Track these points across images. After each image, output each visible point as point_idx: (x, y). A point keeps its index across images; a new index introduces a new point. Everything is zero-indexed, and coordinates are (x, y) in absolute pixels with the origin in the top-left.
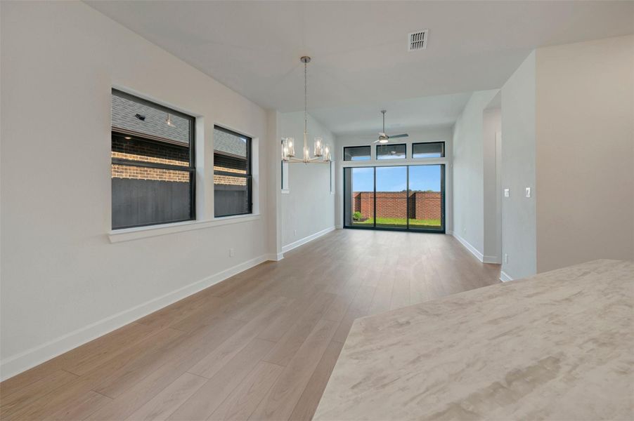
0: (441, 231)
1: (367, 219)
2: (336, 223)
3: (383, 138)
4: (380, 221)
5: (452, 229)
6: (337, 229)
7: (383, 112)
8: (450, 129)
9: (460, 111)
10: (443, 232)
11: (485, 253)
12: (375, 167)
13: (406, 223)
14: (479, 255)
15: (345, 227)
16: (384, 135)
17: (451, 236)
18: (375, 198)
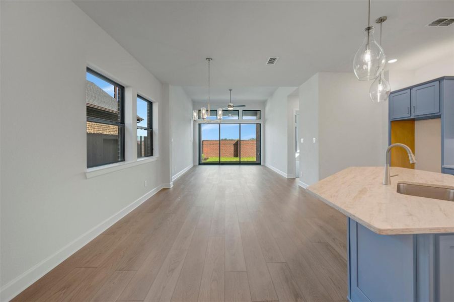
0: (258, 163)
1: (207, 159)
2: (194, 161)
3: (231, 106)
4: (223, 160)
5: (264, 162)
6: (194, 166)
7: (230, 90)
8: (264, 103)
9: (271, 94)
10: (259, 164)
11: (288, 173)
12: (220, 124)
13: (239, 160)
14: (285, 175)
15: (199, 164)
16: (232, 105)
17: (264, 166)
18: (220, 144)
